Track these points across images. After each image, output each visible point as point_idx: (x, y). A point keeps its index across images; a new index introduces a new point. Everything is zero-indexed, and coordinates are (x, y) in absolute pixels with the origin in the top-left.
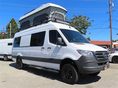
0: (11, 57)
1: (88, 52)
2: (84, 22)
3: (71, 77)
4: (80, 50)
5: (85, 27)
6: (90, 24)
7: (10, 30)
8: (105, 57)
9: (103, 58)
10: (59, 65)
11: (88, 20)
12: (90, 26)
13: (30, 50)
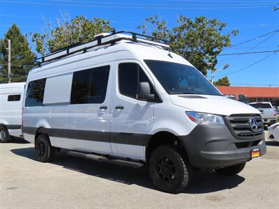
0: (20, 130)
1: (213, 117)
2: (210, 35)
3: (173, 177)
4: (194, 113)
5: (212, 49)
6: (227, 40)
7: (9, 60)
8: (254, 127)
9: (248, 131)
10: (145, 147)
11: (220, 29)
12: (226, 45)
13: (70, 112)
